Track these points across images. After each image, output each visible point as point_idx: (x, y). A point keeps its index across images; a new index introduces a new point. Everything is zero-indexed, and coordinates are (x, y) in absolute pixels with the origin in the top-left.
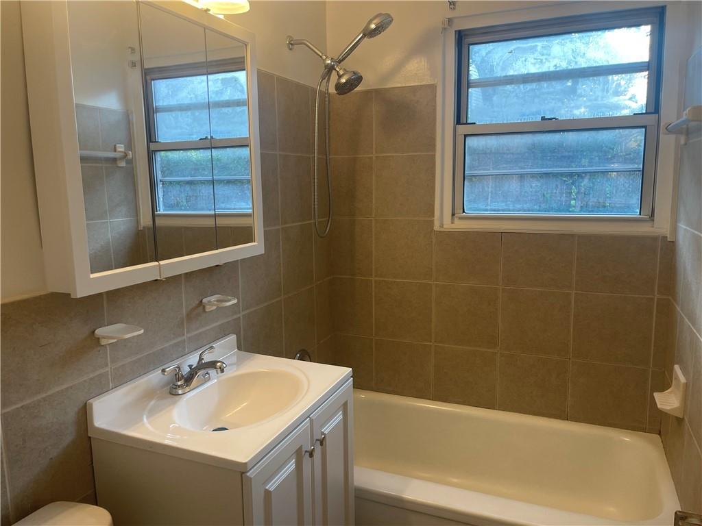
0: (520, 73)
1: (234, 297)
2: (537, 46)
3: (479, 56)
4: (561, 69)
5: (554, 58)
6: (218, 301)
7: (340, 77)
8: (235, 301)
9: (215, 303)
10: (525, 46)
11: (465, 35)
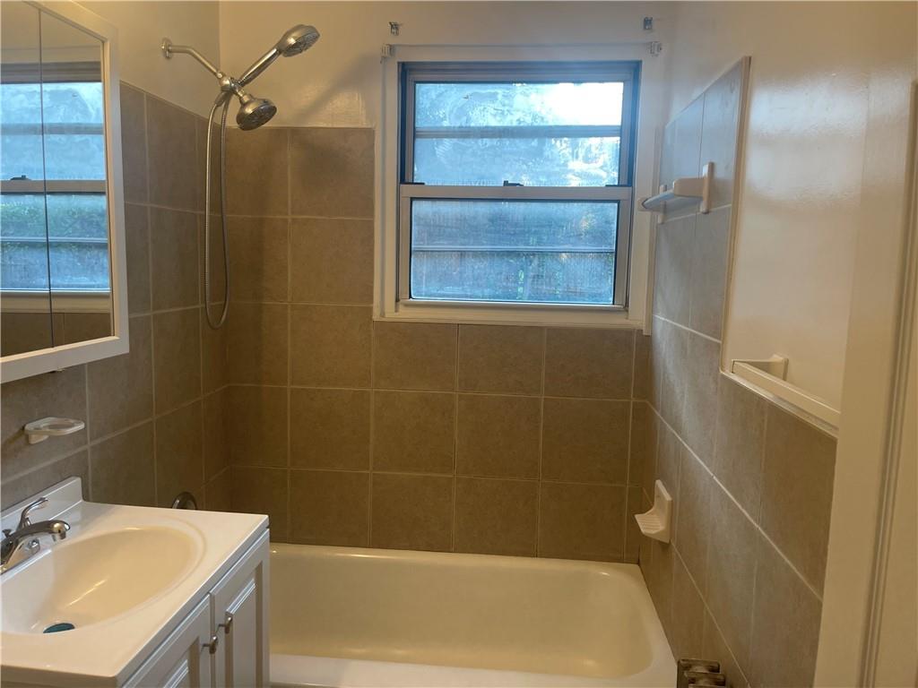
0: (478, 125)
1: (79, 419)
2: (497, 93)
3: (427, 98)
4: (526, 125)
5: (518, 111)
6: (51, 427)
7: (244, 105)
8: (82, 426)
9: (48, 430)
10: (483, 92)
11: (411, 70)
